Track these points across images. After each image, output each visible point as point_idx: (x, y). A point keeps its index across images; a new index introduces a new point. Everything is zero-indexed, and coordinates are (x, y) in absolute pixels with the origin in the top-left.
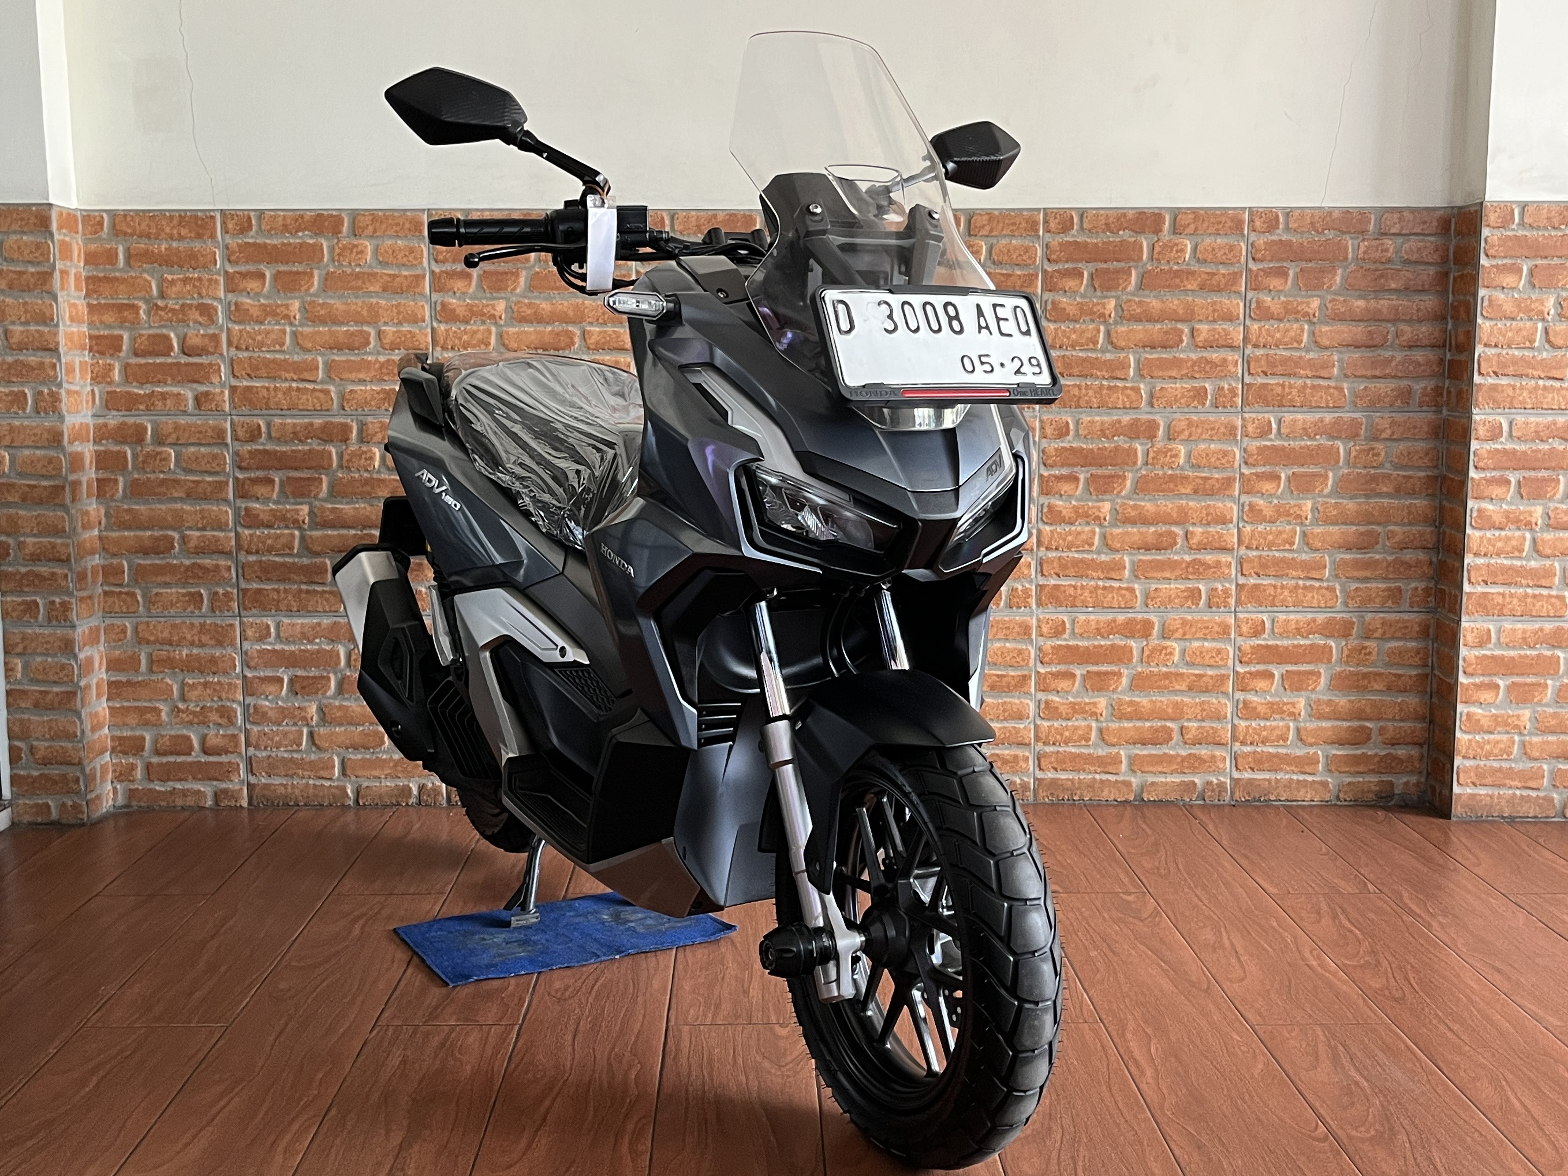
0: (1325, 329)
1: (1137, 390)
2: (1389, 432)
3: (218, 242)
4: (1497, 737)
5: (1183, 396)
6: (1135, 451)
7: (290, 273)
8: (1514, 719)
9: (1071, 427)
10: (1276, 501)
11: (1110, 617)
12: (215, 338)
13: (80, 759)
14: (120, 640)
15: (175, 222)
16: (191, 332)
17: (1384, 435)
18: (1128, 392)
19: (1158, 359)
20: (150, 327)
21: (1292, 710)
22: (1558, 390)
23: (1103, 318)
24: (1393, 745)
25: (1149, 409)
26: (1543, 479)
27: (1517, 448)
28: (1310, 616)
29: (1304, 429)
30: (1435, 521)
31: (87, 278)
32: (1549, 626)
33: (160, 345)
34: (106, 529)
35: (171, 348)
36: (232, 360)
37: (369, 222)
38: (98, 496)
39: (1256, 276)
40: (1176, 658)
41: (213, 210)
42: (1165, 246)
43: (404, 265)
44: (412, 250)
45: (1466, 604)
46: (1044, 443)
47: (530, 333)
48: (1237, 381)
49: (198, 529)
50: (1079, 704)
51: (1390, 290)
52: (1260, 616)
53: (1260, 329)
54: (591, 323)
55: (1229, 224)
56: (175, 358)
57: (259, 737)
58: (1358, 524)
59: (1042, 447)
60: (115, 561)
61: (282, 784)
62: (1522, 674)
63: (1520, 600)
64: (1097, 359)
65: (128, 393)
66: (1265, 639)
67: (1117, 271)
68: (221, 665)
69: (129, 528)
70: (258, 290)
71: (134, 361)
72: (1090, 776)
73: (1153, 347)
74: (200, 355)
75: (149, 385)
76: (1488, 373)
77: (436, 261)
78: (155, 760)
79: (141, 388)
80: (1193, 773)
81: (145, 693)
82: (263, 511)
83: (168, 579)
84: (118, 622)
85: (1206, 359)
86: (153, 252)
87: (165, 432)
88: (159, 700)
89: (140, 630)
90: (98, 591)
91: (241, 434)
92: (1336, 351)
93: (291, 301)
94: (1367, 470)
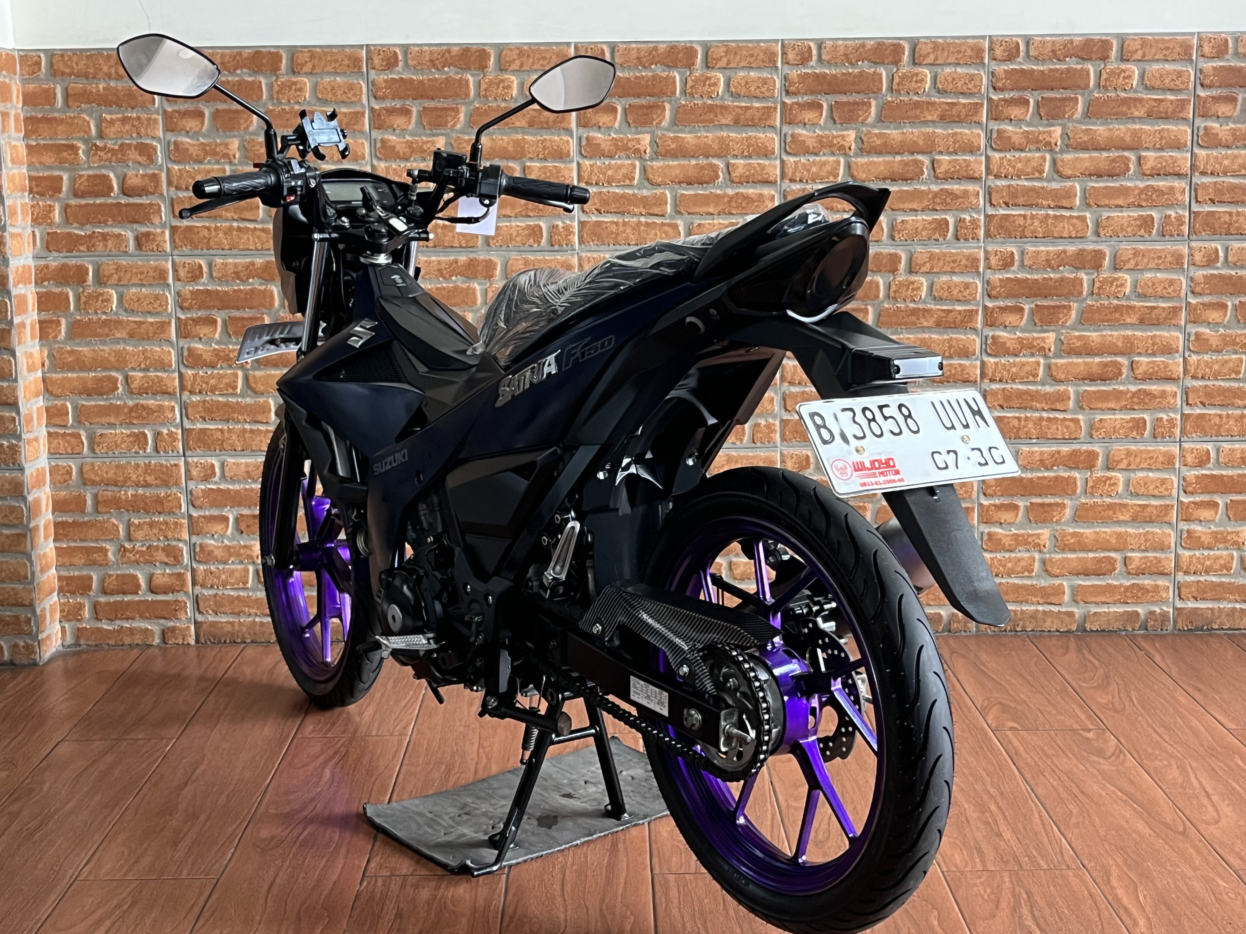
1: (1083, 219)
5: (1129, 225)
6: (1081, 280)
7: (229, 111)
9: (1016, 257)
10: (1222, 331)
11: (1054, 448)
12: (155, 178)
13: (32, 600)
14: (65, 481)
15: (112, 60)
16: (131, 173)
18: (1074, 221)
19: (1105, 188)
20: (90, 168)
21: (1236, 539)
23: (1049, 146)
25: (1094, 238)
31: (26, 119)
33: (100, 186)
34: (49, 371)
35: (111, 189)
36: (172, 199)
37: (308, 59)
38: (41, 338)
39: (1204, 102)
40: (1120, 490)
42: (1112, 72)
43: (343, 102)
44: (351, 87)
46: (989, 275)
48: (1184, 209)
49: (140, 370)
50: (1023, 535)
52: (1205, 446)
53: (1208, 156)
54: (531, 159)
55: (1178, 49)
56: (115, 198)
57: (206, 575)
59: (986, 278)
60: (59, 403)
61: (228, 622)
64: (1042, 188)
65: (69, 234)
66: (1210, 469)
67: (1063, 100)
68: (166, 504)
69: (72, 369)
70: (197, 129)
71: (73, 202)
72: (1033, 608)
73: (1100, 176)
74: (140, 196)
75: (89, 226)
77: (375, 97)
78: (102, 599)
79: (82, 229)
80: (1137, 603)
81: (91, 533)
82: (205, 351)
83: (112, 420)
84: (62, 463)
85: (1152, 187)
86: (91, 92)
87: (106, 273)
88: (105, 540)
89: (85, 470)
90: (43, 432)
91: (182, 274)
93: (230, 140)
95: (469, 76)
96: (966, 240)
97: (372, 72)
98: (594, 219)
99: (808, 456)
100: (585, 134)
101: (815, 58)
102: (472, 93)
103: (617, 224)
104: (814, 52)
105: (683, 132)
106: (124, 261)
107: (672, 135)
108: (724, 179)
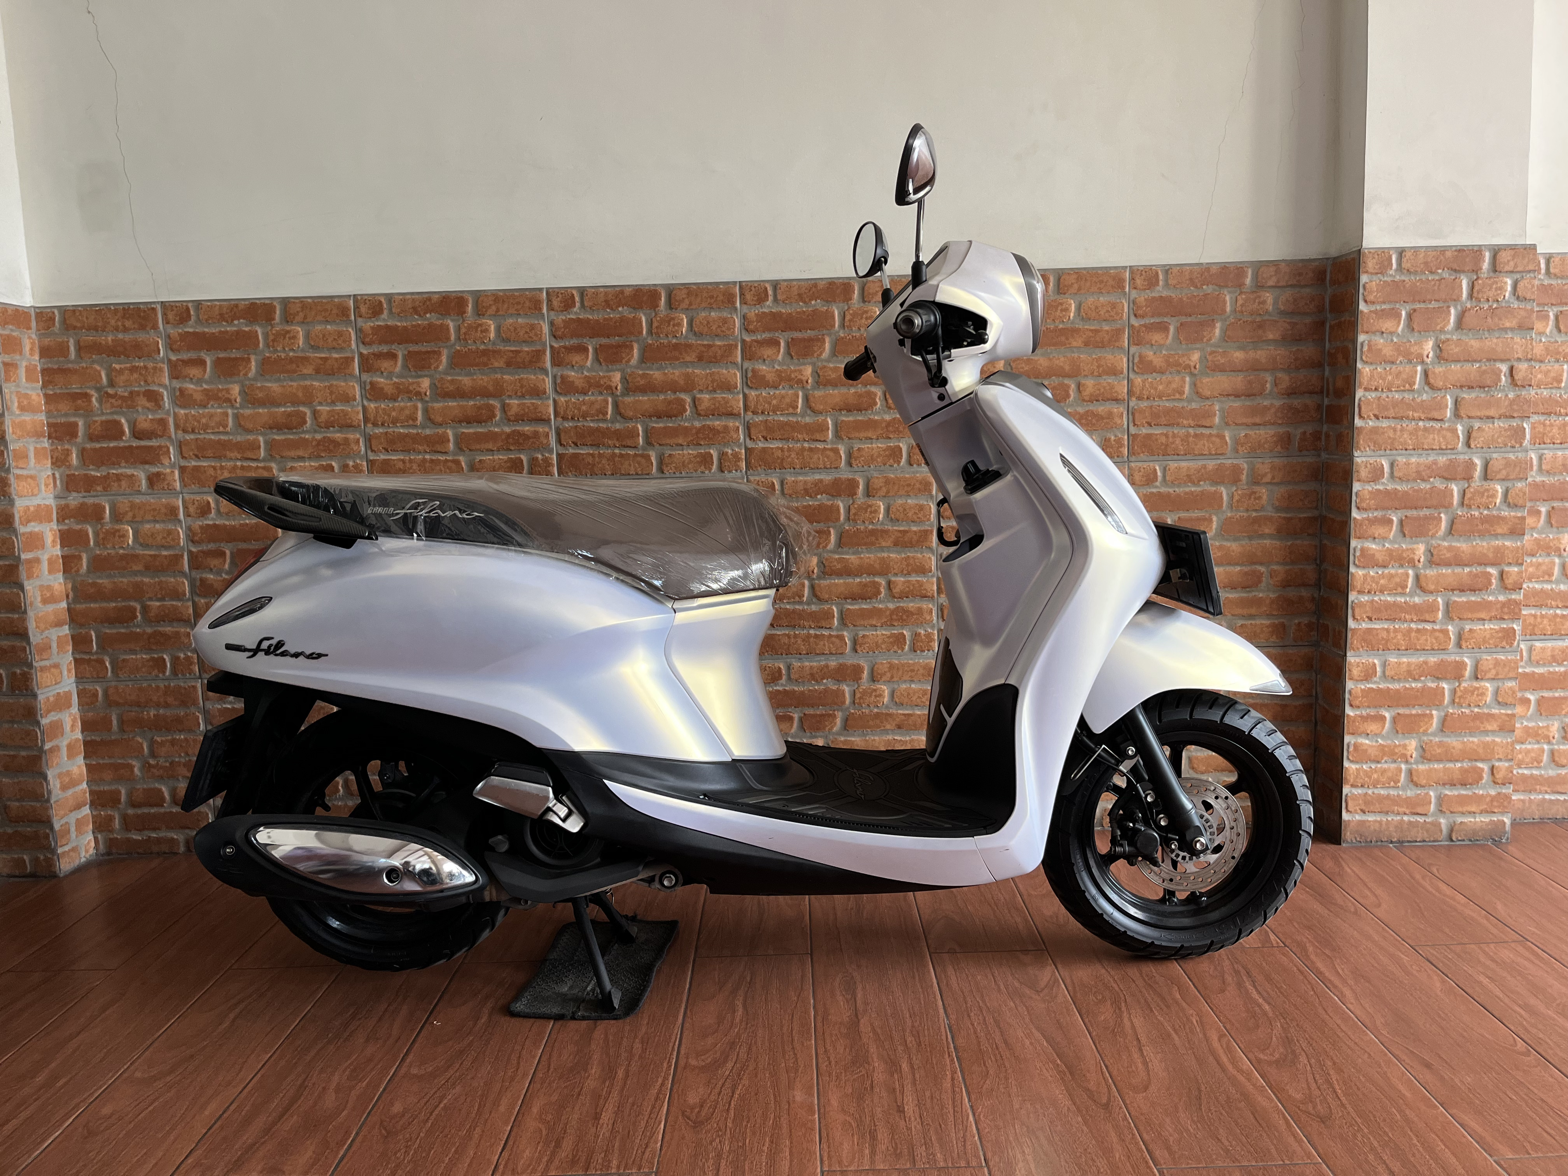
0: (1206, 380)
2: (1269, 476)
3: (160, 333)
4: (1386, 766)
7: (230, 359)
8: (1400, 749)
12: (163, 422)
13: (48, 817)
14: (92, 703)
15: (119, 314)
16: (141, 418)
17: (1265, 480)
20: (103, 414)
22: (1439, 431)
26: (1426, 518)
27: (1399, 488)
29: (1188, 476)
30: (1316, 560)
31: (43, 370)
32: (1433, 659)
33: (112, 430)
34: (74, 602)
35: (123, 433)
36: (180, 442)
37: (299, 309)
38: (64, 572)
39: (1138, 332)
41: (154, 303)
42: (1050, 306)
43: (333, 348)
44: (340, 334)
45: (1353, 640)
47: (453, 407)
48: (1123, 433)
49: (159, 600)
51: (1268, 342)
53: (1144, 381)
54: (510, 397)
55: (1111, 282)
56: (126, 441)
58: (1241, 565)
60: (83, 631)
62: (1408, 706)
63: (1404, 635)
65: (86, 475)
68: (186, 724)
69: (95, 600)
70: (200, 376)
74: (150, 439)
75: (103, 468)
76: (1369, 416)
77: (363, 343)
78: (130, 811)
79: (98, 471)
81: (118, 751)
82: (217, 581)
83: (133, 646)
84: (89, 687)
85: (1092, 412)
86: (100, 343)
87: (121, 511)
88: (131, 757)
89: (110, 693)
90: (67, 659)
91: (192, 510)
92: (1217, 401)
93: (231, 386)
94: (1250, 513)
95: (449, 321)
96: (919, 465)
97: (359, 320)
98: (571, 451)
99: (780, 668)
100: (559, 371)
101: (771, 298)
102: (453, 337)
103: (592, 455)
104: (770, 292)
105: (651, 369)
107: (641, 372)
108: (691, 412)
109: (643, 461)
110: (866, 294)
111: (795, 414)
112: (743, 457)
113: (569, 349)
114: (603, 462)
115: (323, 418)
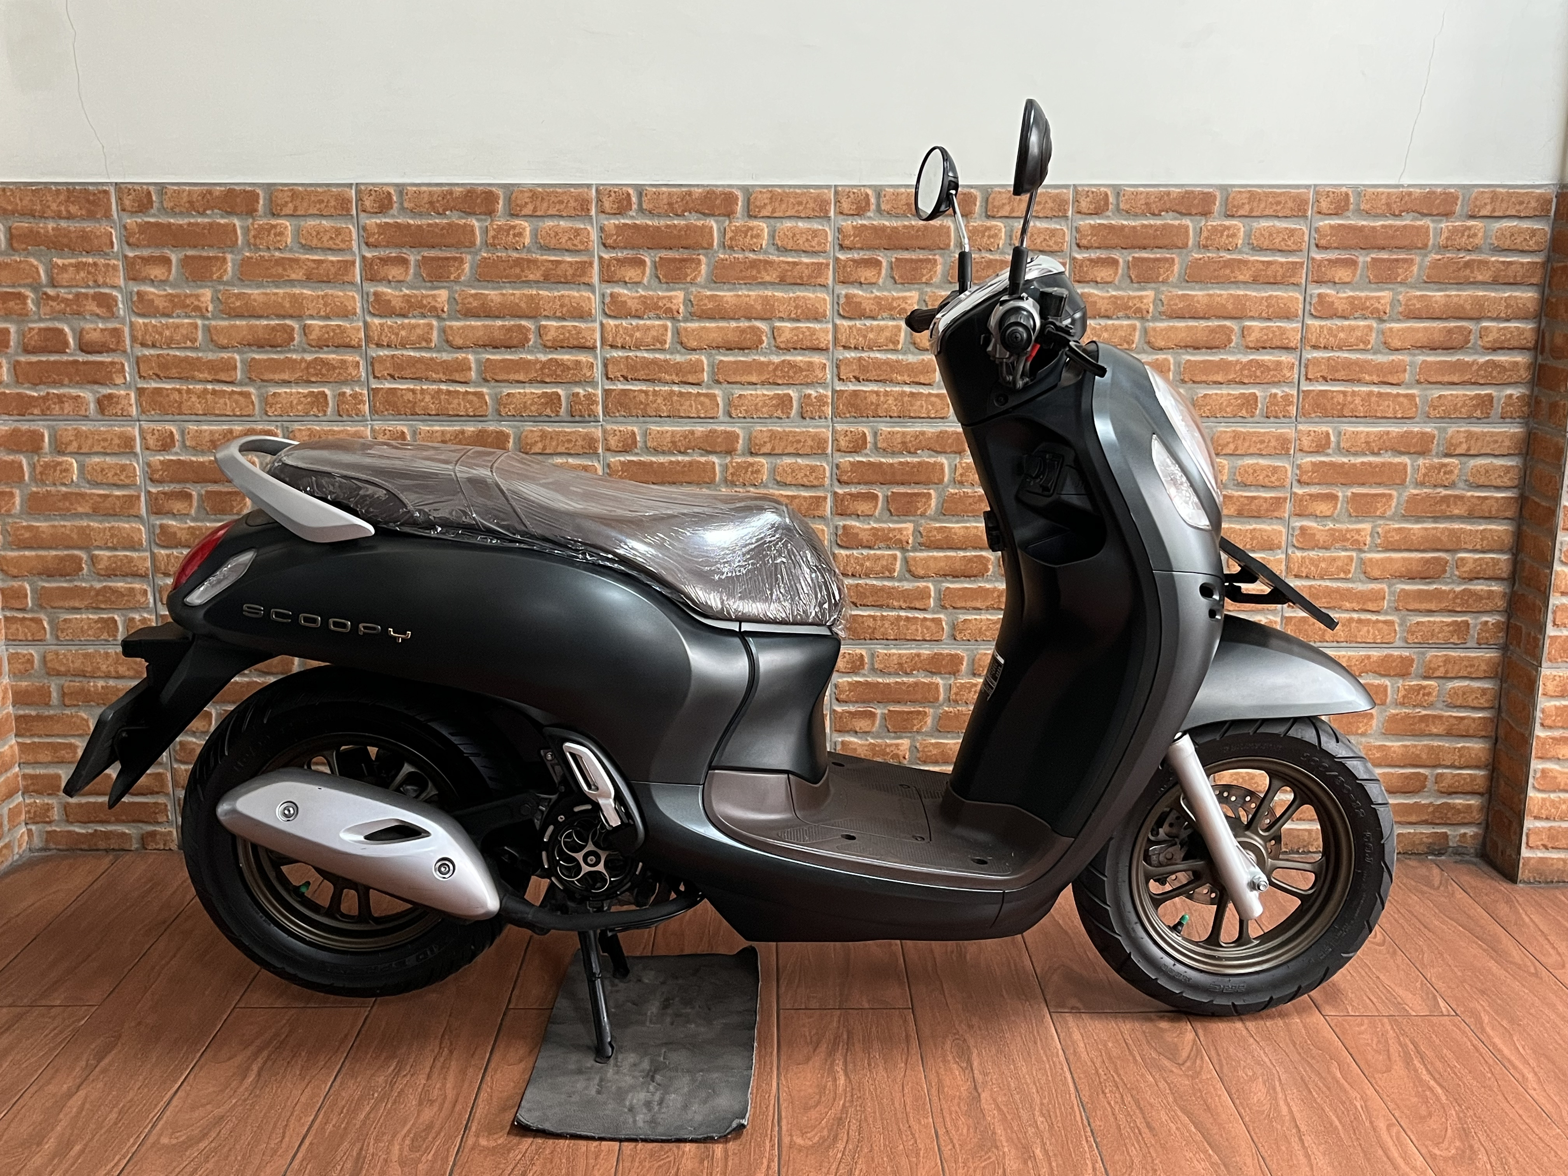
0: (1396, 327)
2: (1464, 446)
3: (114, 222)
5: (1229, 404)
7: (201, 256)
10: (1331, 525)
12: (116, 333)
14: (26, 671)
15: (62, 197)
16: (89, 326)
17: (1459, 450)
19: (1202, 362)
20: (41, 320)
23: (1141, 314)
24: (1450, 794)
28: (1363, 653)
29: (1367, 443)
30: (1512, 549)
33: (54, 341)
34: (4, 548)
35: (66, 344)
36: (138, 358)
37: (288, 199)
39: (1319, 266)
41: (107, 184)
42: (1214, 230)
43: (330, 249)
44: (338, 231)
45: (1549, 648)
47: (477, 327)
48: (1292, 387)
49: (108, 549)
51: (1476, 283)
53: (1321, 327)
54: (547, 317)
55: (1290, 204)
56: (71, 355)
58: (1424, 551)
60: (16, 584)
65: (19, 395)
67: (1157, 260)
69: (30, 547)
70: (163, 278)
71: (23, 359)
73: (1197, 348)
74: (100, 352)
75: (42, 386)
77: (367, 244)
78: (72, 800)
79: (34, 390)
81: (57, 728)
82: (181, 529)
83: (77, 605)
84: (23, 650)
85: (1257, 361)
86: (38, 232)
87: (64, 440)
88: (73, 736)
89: (48, 659)
91: (151, 442)
92: (1411, 354)
93: (201, 291)
94: (1439, 490)
95: (474, 222)
97: (362, 215)
98: (620, 386)
99: (862, 656)
100: (609, 290)
101: (873, 207)
102: (478, 241)
103: (646, 393)
104: (873, 200)
105: (723, 290)
106: (84, 427)
107: (709, 293)
108: (769, 344)
109: (707, 401)
110: (990, 206)
111: (895, 351)
112: (830, 401)
113: (621, 262)
114: (659, 401)
115: (313, 336)
